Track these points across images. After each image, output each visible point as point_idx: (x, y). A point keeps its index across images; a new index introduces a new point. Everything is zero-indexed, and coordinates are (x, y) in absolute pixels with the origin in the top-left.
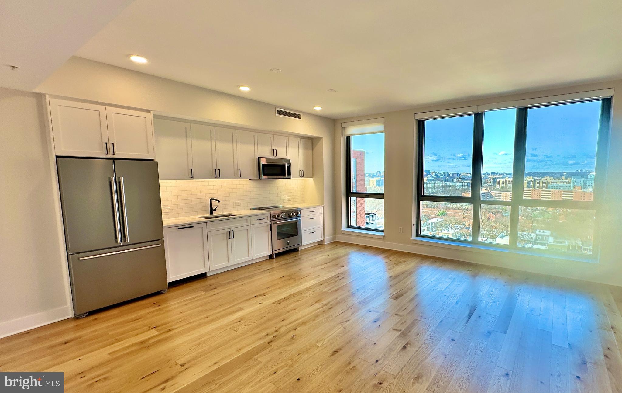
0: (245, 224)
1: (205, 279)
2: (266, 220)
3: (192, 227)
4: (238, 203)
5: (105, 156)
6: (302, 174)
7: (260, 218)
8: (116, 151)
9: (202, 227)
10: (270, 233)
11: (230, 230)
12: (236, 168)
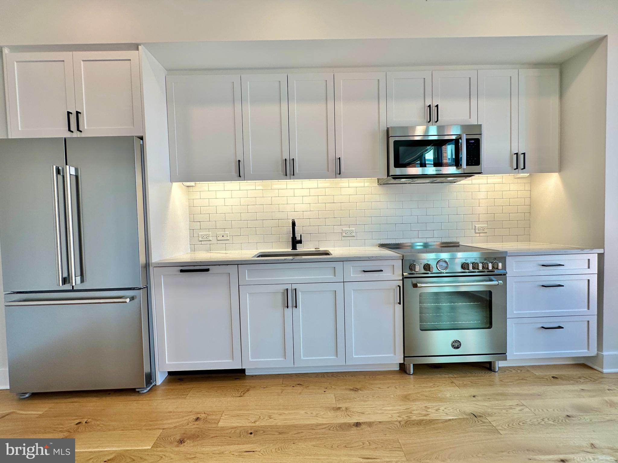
2: (387, 274)
3: (207, 270)
4: (352, 232)
5: (68, 135)
6: (520, 162)
7: (371, 266)
8: (84, 126)
9: (229, 274)
10: (398, 309)
11: (289, 287)
12: (332, 156)
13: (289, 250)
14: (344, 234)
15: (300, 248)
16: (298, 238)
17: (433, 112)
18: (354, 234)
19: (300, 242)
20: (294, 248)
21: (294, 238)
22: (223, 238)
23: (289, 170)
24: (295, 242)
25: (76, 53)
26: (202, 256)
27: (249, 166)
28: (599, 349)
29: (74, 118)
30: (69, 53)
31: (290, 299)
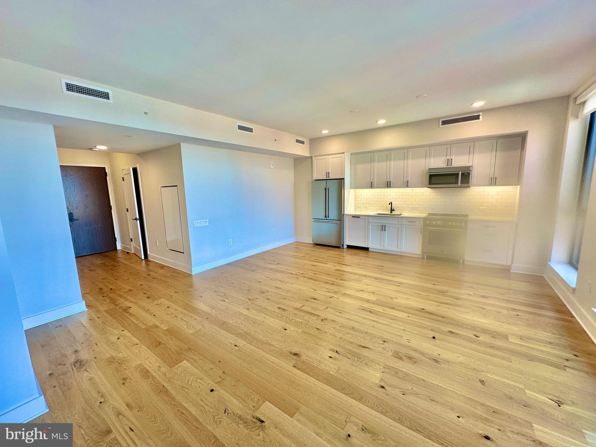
0: (397, 222)
1: (368, 251)
2: (417, 223)
3: (360, 217)
4: (416, 207)
5: (326, 178)
6: (493, 182)
7: (411, 220)
8: (330, 176)
9: (365, 219)
10: (421, 236)
11: (383, 224)
12: (405, 180)
13: (389, 213)
14: (413, 208)
15: (393, 213)
16: (393, 209)
17: (450, 162)
20: (391, 212)
21: (391, 208)
22: (366, 207)
23: (388, 185)
25: (329, 156)
26: (358, 213)
27: (375, 183)
28: (512, 263)
29: (328, 174)
30: (327, 156)
31: (383, 228)
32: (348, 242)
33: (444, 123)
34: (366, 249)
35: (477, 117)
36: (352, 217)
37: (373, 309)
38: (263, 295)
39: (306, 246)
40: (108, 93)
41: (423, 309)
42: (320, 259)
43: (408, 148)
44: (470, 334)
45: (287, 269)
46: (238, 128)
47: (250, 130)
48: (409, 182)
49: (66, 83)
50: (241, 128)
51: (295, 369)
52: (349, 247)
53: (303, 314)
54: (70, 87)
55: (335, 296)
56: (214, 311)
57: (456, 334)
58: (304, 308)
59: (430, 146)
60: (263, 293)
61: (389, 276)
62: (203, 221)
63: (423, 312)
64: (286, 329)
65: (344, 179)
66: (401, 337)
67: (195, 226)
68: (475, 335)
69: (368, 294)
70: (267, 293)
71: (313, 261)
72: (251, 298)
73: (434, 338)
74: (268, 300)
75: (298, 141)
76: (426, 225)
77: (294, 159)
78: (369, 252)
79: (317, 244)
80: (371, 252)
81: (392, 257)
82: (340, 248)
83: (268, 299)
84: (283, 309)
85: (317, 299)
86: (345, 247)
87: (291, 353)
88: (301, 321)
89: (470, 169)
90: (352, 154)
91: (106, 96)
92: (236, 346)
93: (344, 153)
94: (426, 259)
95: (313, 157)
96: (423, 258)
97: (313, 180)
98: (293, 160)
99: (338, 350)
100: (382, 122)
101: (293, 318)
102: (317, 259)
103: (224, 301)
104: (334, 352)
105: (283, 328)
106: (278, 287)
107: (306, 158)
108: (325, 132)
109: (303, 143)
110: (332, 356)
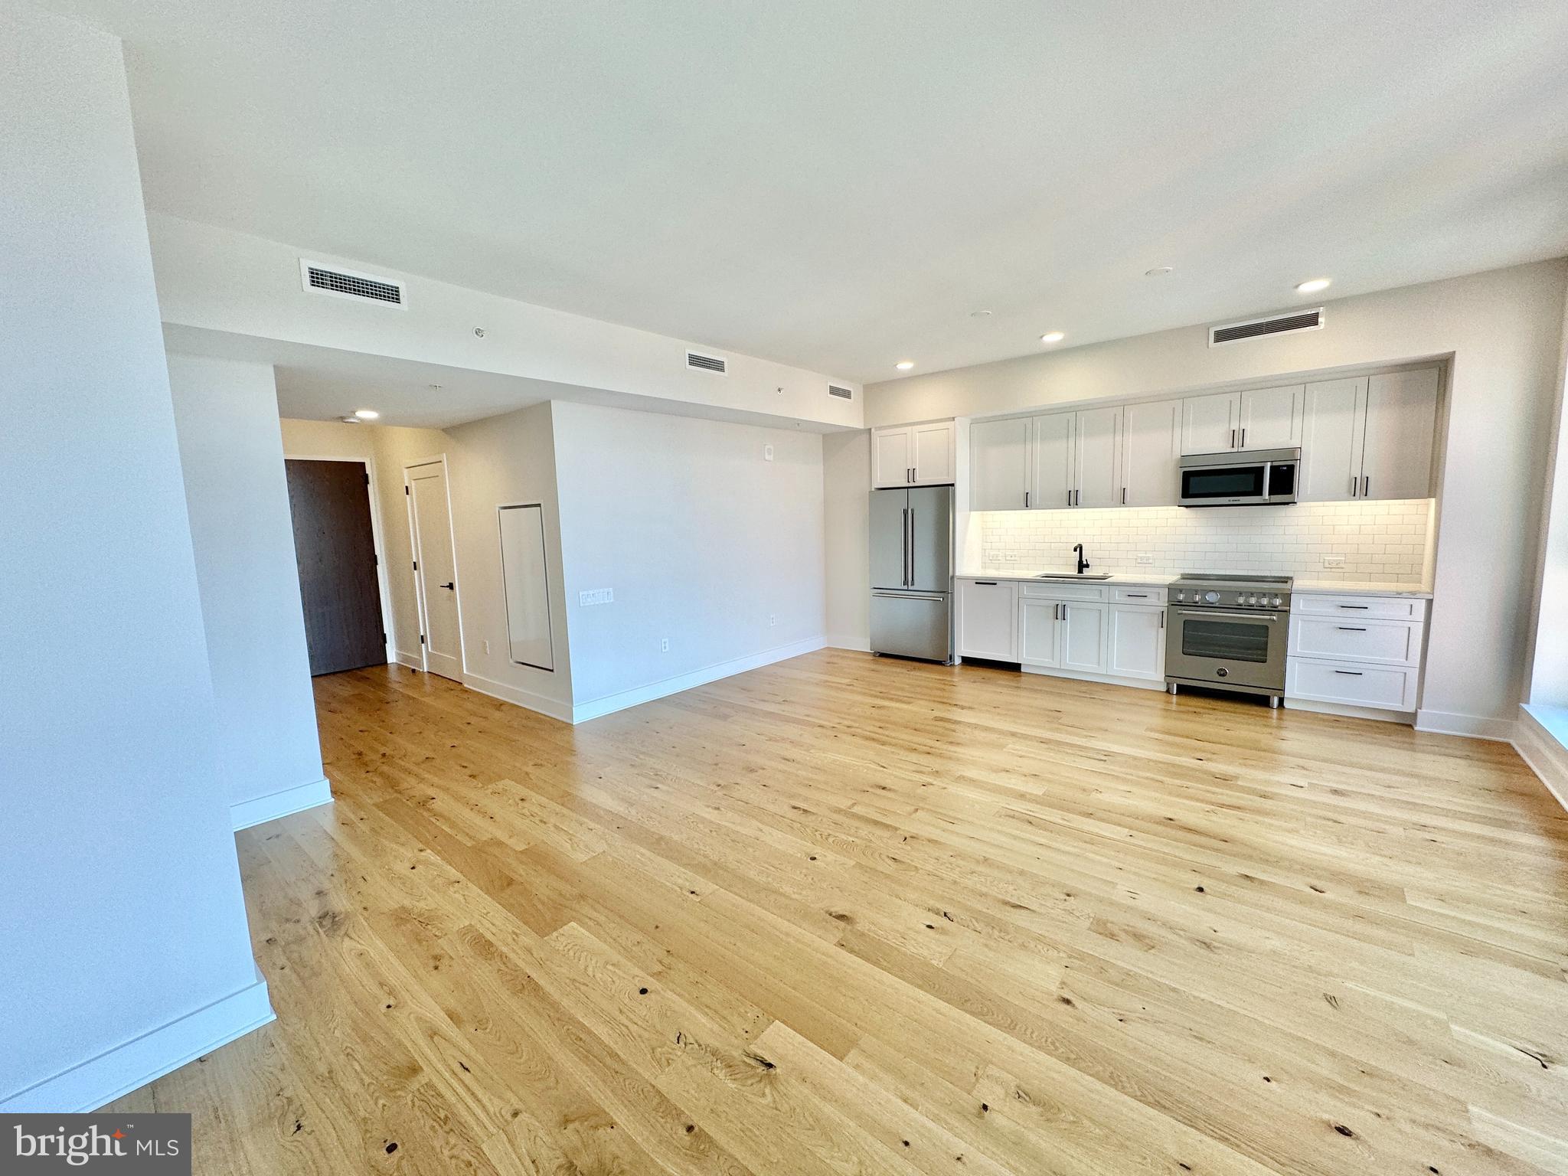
0: (1097, 598)
1: (1017, 674)
2: (1152, 600)
3: (995, 584)
4: (1148, 559)
5: (907, 485)
6: (1360, 489)
7: (1136, 592)
8: (917, 478)
9: (1011, 588)
10: (1163, 632)
11: (1060, 603)
12: (1117, 487)
13: (1075, 573)
14: (1139, 561)
15: (1086, 572)
16: (1085, 563)
17: (1237, 436)
18: (1151, 561)
19: (1087, 566)
20: (1080, 571)
21: (1080, 562)
22: (1012, 559)
23: (1072, 500)
24: (1082, 566)
25: (914, 427)
26: (991, 573)
27: (1035, 499)
28: (1419, 706)
29: (911, 473)
30: (910, 428)
31: (1060, 612)
32: (964, 648)
33: (1222, 336)
34: (1014, 668)
35: (1312, 320)
36: (977, 583)
37: (1037, 815)
38: (753, 775)
39: (855, 659)
40: (398, 288)
41: (1170, 819)
42: (892, 692)
43: (1124, 403)
44: (1300, 884)
45: (808, 716)
46: (688, 361)
47: (718, 366)
48: (1128, 492)
49: (309, 268)
50: (695, 361)
51: (843, 953)
52: (968, 662)
53: (856, 823)
54: (318, 278)
55: (935, 783)
56: (633, 812)
57: (1262, 882)
58: (857, 810)
59: (1185, 396)
60: (752, 771)
61: (1077, 735)
62: (601, 590)
63: (1172, 827)
64: (813, 859)
65: (953, 485)
66: (1113, 885)
67: (582, 605)
68: (1312, 887)
69: (1023, 778)
70: (761, 771)
71: (876, 696)
72: (722, 783)
73: (1201, 890)
74: (765, 788)
75: (834, 391)
76: (1174, 604)
77: (824, 436)
78: (1022, 674)
79: (883, 655)
80: (1024, 674)
81: (1084, 689)
82: (944, 665)
83: (764, 786)
84: (804, 810)
85: (890, 790)
86: (958, 661)
87: (830, 915)
88: (851, 839)
89: (1294, 456)
90: (974, 422)
91: (392, 294)
92: (693, 893)
93: (953, 419)
94: (1177, 694)
95: (873, 430)
96: (1168, 691)
97: (873, 490)
98: (821, 437)
99: (949, 910)
100: (1053, 338)
101: (831, 832)
102: (883, 690)
103: (657, 788)
104: (940, 915)
105: (807, 854)
106: (788, 757)
107: (853, 433)
108: (905, 366)
109: (846, 394)
110: (933, 925)
